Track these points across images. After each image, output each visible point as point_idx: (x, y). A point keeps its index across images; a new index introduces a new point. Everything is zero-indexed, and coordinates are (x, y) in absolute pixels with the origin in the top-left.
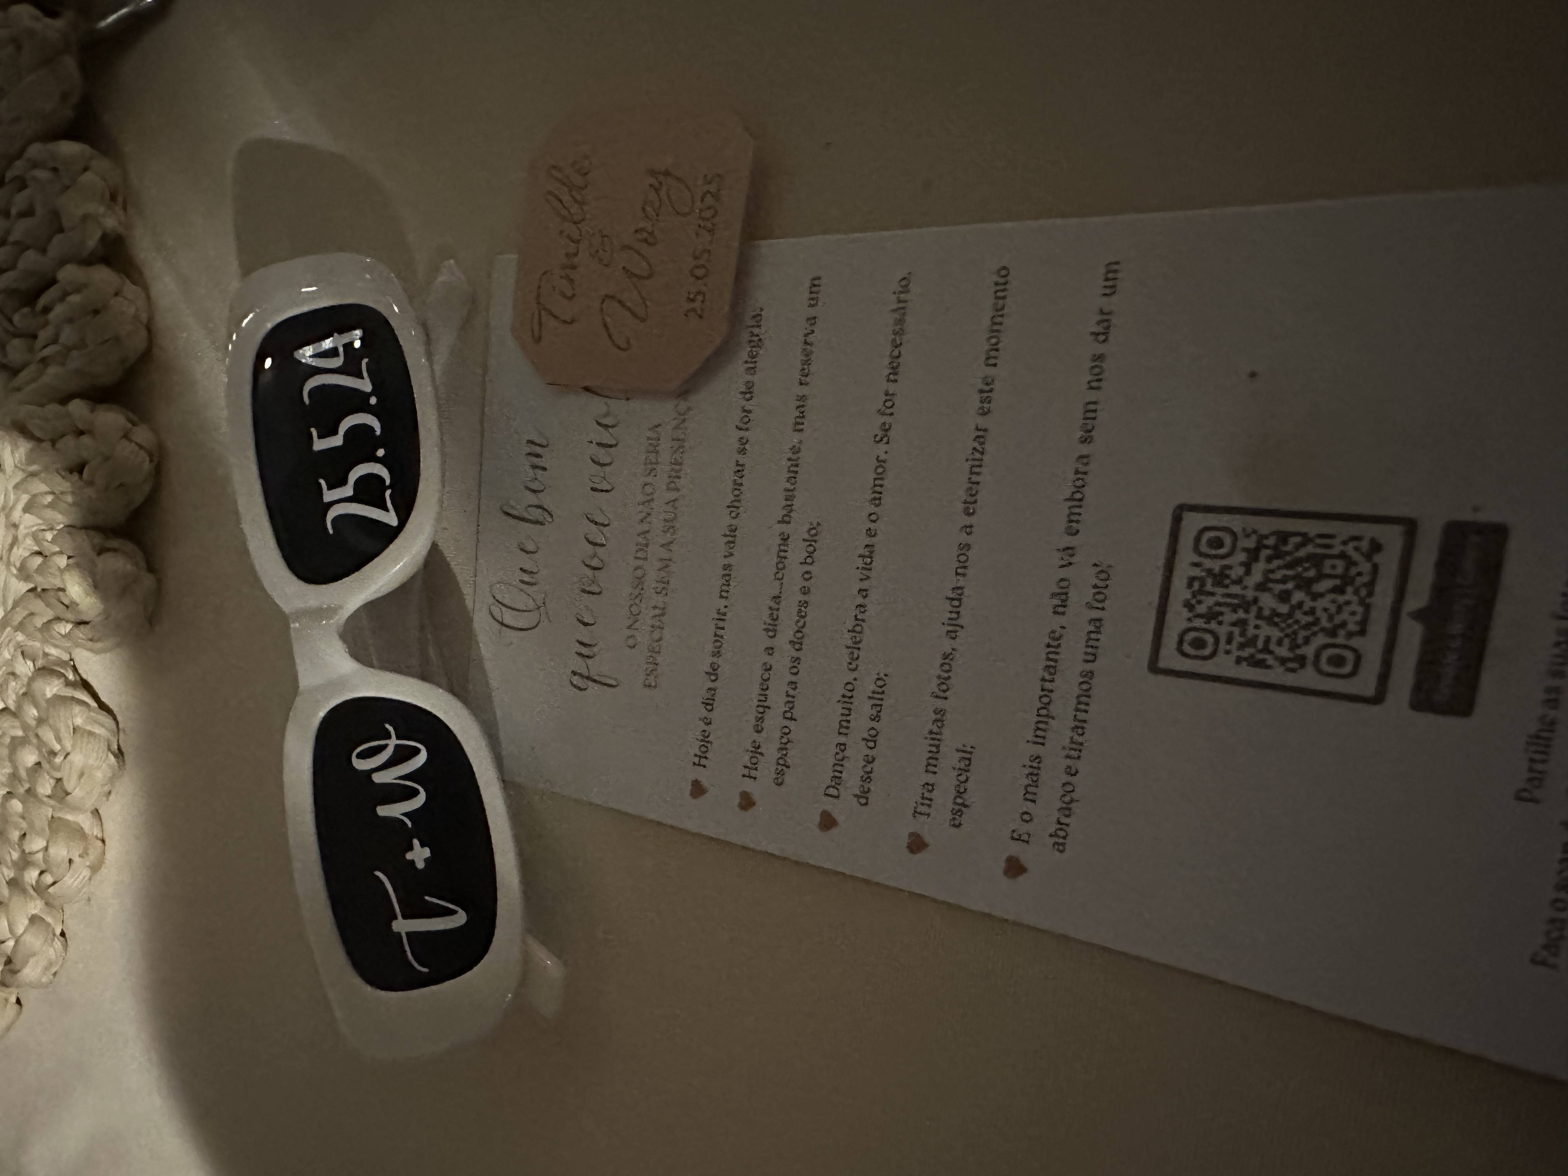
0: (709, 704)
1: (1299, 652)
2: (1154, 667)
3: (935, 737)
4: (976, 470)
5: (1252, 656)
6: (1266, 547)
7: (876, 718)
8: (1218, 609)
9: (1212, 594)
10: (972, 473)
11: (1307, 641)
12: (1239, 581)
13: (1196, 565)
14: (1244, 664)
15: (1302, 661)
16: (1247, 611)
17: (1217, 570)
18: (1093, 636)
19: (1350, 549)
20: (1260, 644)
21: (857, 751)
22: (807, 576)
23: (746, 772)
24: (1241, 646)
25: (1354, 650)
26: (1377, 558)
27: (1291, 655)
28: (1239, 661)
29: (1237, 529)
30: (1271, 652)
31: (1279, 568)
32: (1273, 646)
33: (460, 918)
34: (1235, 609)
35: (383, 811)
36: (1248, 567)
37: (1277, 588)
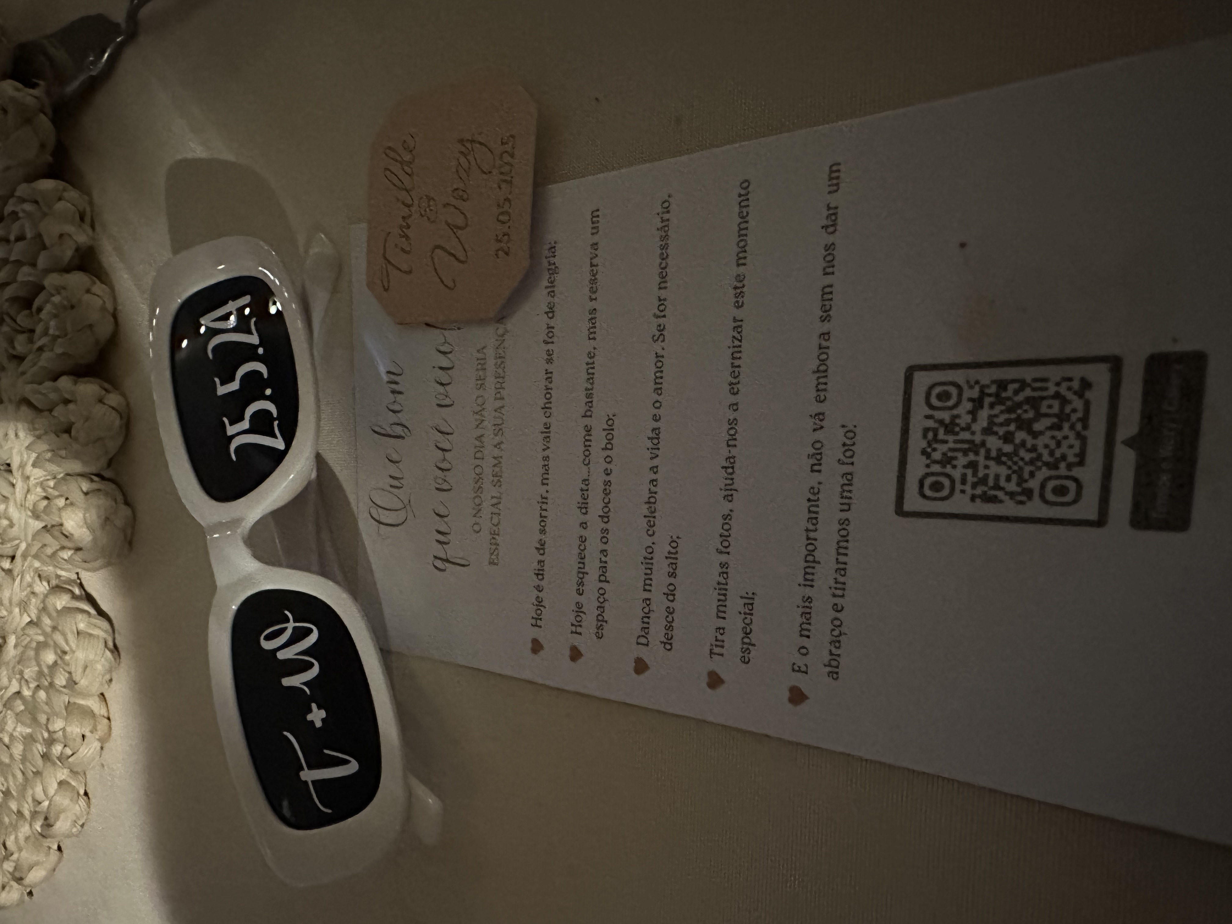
0: (539, 574)
1: (1025, 485)
2: (900, 511)
3: (722, 589)
4: (736, 355)
5: (985, 493)
6: (989, 395)
7: (673, 575)
8: (950, 454)
9: (946, 442)
10: (733, 358)
11: (1032, 474)
12: (968, 428)
13: (928, 417)
14: (978, 500)
15: (1028, 493)
16: (977, 453)
17: (947, 420)
18: (846, 488)
19: (1063, 390)
20: (991, 483)
21: (659, 603)
22: (609, 460)
23: (574, 629)
24: (974, 486)
25: (1076, 480)
26: (1088, 395)
27: (1019, 489)
28: (973, 498)
29: (961, 381)
30: (1001, 489)
31: (1002, 412)
32: (1003, 483)
33: (353, 767)
34: (965, 452)
35: (287, 682)
36: (973, 413)
37: (1001, 431)
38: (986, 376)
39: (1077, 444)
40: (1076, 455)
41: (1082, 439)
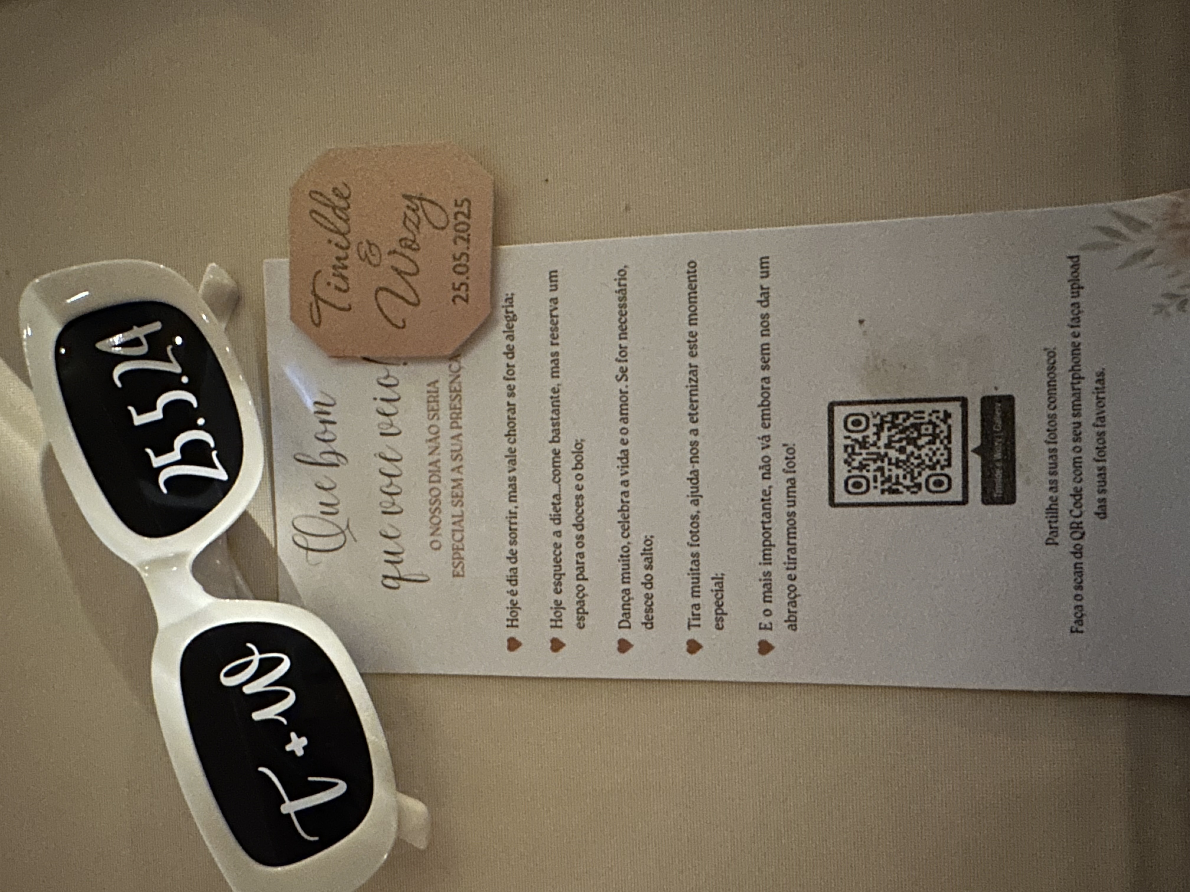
0: (513, 580)
1: (916, 481)
2: (832, 503)
3: (695, 574)
4: (693, 393)
5: (890, 488)
6: (887, 422)
7: (649, 567)
8: (864, 462)
9: (861, 454)
10: (691, 395)
11: (920, 474)
12: (875, 444)
13: (847, 438)
14: (886, 493)
15: (919, 486)
16: (883, 461)
17: (860, 439)
18: (791, 490)
19: (934, 419)
20: (894, 480)
22: (580, 477)
24: (883, 483)
25: (946, 476)
26: (950, 421)
27: (912, 484)
28: (883, 491)
29: (868, 413)
30: (901, 484)
33: (341, 788)
34: (875, 461)
35: (257, 716)
37: (897, 445)
38: (884, 409)
39: (946, 452)
40: (945, 460)
41: (949, 450)
